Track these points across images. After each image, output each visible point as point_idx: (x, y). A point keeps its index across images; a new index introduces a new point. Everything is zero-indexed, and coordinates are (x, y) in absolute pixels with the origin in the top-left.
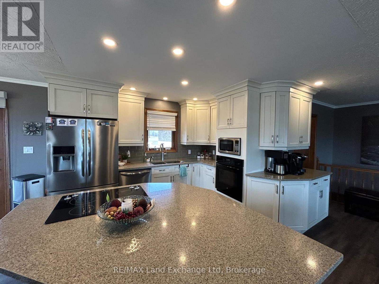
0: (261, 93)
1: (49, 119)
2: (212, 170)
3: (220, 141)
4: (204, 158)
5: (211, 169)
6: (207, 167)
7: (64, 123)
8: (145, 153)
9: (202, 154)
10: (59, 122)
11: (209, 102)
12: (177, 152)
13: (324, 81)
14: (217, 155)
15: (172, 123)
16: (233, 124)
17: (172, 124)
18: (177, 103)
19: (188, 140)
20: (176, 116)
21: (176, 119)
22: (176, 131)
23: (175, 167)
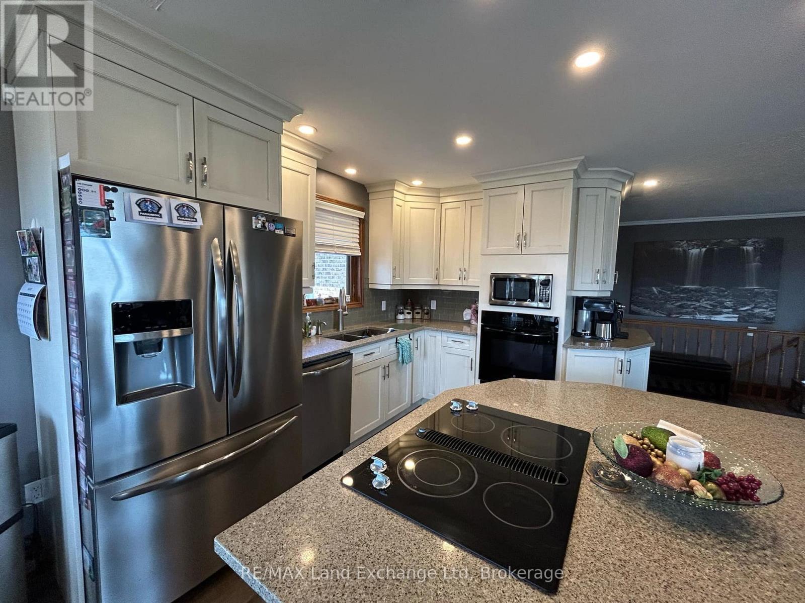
0: (579, 189)
1: (90, 189)
2: (466, 342)
3: (495, 280)
4: (411, 317)
5: (462, 341)
6: (448, 337)
7: (158, 213)
8: (308, 313)
9: (407, 309)
10: (139, 205)
11: (439, 193)
12: (363, 306)
13: (659, 180)
14: (483, 312)
15: (352, 235)
16: (529, 246)
17: (353, 238)
18: (363, 185)
19: (394, 277)
20: (359, 219)
21: (361, 227)
22: (360, 256)
23: (389, 344)
